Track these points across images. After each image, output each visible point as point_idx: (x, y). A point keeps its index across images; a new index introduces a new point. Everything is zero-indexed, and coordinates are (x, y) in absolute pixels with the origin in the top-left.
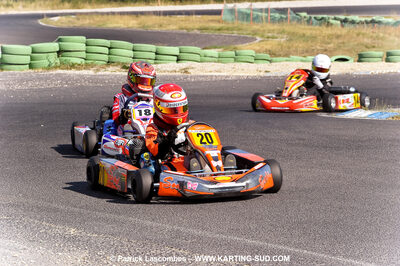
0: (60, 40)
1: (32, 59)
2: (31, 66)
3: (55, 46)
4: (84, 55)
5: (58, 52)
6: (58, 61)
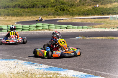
0: (36, 24)
1: (29, 28)
2: (29, 30)
3: (35, 25)
4: (42, 27)
5: (36, 27)
6: (36, 29)
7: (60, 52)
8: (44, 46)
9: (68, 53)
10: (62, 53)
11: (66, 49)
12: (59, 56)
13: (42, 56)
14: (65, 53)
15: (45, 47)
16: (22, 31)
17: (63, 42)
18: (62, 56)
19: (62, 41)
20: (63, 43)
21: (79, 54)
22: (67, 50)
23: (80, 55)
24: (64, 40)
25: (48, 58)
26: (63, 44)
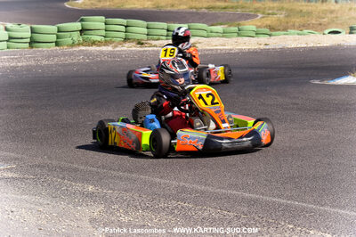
1: (58, 38)
7: (203, 135)
8: (136, 111)
9: (229, 139)
10: (209, 136)
11: (224, 122)
12: (200, 147)
13: (133, 147)
14: (222, 139)
15: (141, 113)
16: (31, 47)
17: (208, 95)
18: (211, 150)
19: (204, 94)
20: (209, 100)
21: (269, 141)
22: (227, 125)
23: (268, 145)
24: (212, 90)
25: (157, 156)
26: (209, 103)
